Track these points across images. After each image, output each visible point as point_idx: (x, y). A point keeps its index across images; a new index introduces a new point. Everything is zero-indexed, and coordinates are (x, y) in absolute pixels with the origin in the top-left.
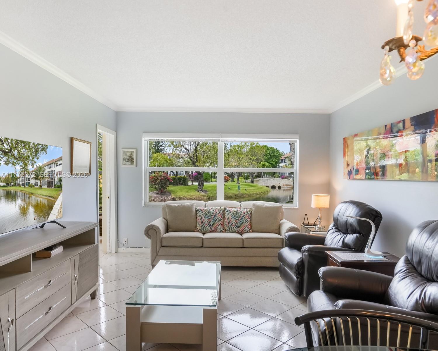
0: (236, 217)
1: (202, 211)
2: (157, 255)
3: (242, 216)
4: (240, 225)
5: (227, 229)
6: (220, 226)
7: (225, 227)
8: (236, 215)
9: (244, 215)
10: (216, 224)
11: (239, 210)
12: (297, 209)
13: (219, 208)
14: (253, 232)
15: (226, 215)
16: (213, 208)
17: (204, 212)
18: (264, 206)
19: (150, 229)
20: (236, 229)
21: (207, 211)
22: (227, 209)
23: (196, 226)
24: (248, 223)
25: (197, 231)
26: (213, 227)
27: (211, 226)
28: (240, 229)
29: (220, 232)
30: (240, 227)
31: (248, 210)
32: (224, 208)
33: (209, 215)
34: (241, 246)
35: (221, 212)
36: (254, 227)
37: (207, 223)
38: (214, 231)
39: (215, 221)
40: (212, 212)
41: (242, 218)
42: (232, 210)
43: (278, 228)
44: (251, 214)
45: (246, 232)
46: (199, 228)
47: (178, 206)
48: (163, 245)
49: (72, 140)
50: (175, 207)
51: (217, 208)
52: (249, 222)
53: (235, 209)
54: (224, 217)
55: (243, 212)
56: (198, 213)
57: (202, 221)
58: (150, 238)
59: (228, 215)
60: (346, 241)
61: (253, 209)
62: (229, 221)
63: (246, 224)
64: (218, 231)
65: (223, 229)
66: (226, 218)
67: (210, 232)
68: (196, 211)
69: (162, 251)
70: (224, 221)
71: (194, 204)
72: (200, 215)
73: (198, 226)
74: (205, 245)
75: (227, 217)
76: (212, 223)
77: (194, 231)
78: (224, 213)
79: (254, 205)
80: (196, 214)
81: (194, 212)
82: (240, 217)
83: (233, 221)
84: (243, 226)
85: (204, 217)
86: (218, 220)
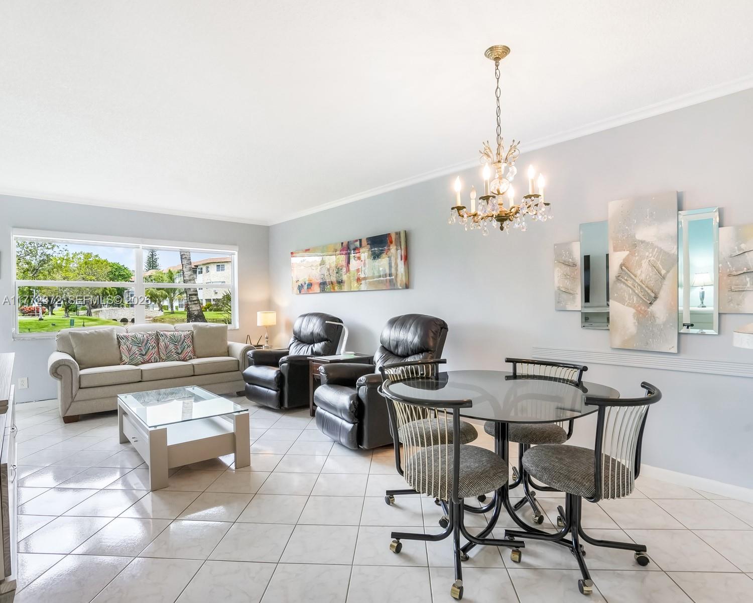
0: (175, 342)
1: (127, 337)
2: (73, 401)
3: (182, 340)
4: (182, 352)
5: (164, 357)
6: (155, 355)
7: (162, 355)
8: (174, 340)
9: (184, 339)
10: (149, 353)
11: (178, 334)
12: (238, 330)
13: (150, 332)
14: (198, 358)
15: (161, 341)
16: (142, 333)
17: (130, 339)
19: (60, 365)
20: (177, 357)
21: (135, 337)
22: (162, 333)
23: (121, 358)
24: (191, 348)
25: (124, 363)
26: (146, 357)
27: (143, 355)
28: (182, 356)
29: (156, 362)
31: (188, 333)
32: (157, 332)
33: (137, 342)
34: (192, 374)
35: (154, 337)
36: (198, 352)
37: (137, 352)
38: (148, 362)
39: (148, 349)
40: (142, 338)
41: (183, 343)
42: (168, 333)
43: (227, 351)
44: (192, 337)
45: (190, 359)
46: (126, 359)
47: (91, 334)
48: (81, 387)
50: (87, 334)
51: (148, 333)
52: (192, 346)
53: (172, 333)
54: (159, 343)
56: (121, 341)
57: (129, 350)
58: (61, 379)
59: (163, 341)
60: (314, 350)
61: (195, 332)
62: (166, 347)
63: (188, 350)
64: (153, 361)
65: (160, 358)
66: (162, 344)
67: (143, 363)
68: (118, 338)
70: (158, 348)
71: (114, 329)
72: (125, 343)
73: (124, 358)
74: (144, 379)
76: (144, 352)
77: (119, 365)
78: (157, 339)
79: (195, 326)
80: (119, 342)
81: (116, 340)
82: (179, 341)
83: (171, 346)
84: (185, 352)
85: (131, 346)
86: (151, 347)
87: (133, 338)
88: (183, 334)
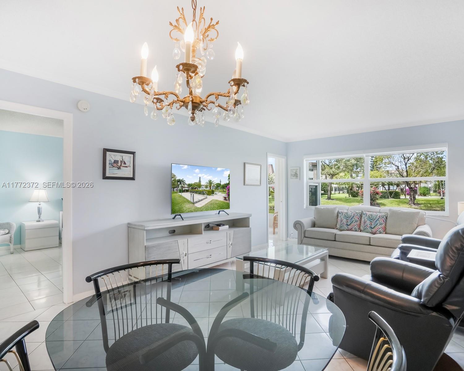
0: (371, 220)
1: (342, 213)
3: (377, 219)
4: (374, 227)
5: (362, 229)
6: (356, 226)
7: (361, 227)
8: (371, 218)
9: (379, 219)
10: (352, 225)
11: (375, 214)
13: (357, 211)
14: (386, 233)
15: (363, 218)
16: (352, 211)
17: (344, 214)
18: (400, 211)
20: (370, 230)
21: (347, 213)
22: (365, 212)
23: (336, 225)
24: (383, 226)
25: (337, 229)
26: (350, 227)
27: (348, 225)
28: (374, 230)
29: (356, 231)
30: (373, 228)
31: (383, 214)
32: (362, 212)
33: (347, 217)
35: (359, 215)
36: (388, 229)
37: (345, 223)
38: (351, 230)
39: (352, 222)
40: (350, 214)
41: (377, 221)
42: (368, 213)
45: (379, 233)
46: (338, 226)
47: (324, 208)
48: (306, 236)
49: (245, 164)
50: (322, 209)
51: (356, 211)
52: (384, 224)
53: (372, 213)
54: (361, 219)
55: (378, 216)
56: (339, 215)
57: (342, 221)
58: (297, 230)
61: (389, 214)
62: (365, 223)
63: (380, 227)
64: (354, 230)
65: (359, 229)
67: (347, 230)
68: (338, 213)
69: (305, 240)
70: (360, 222)
71: (337, 207)
72: (340, 217)
74: (337, 240)
75: (364, 219)
76: (349, 224)
77: (334, 229)
78: (361, 216)
79: (390, 210)
80: (338, 215)
81: (336, 214)
82: (374, 220)
83: (368, 222)
84: (376, 228)
85: (343, 218)
86: (354, 221)
87: (345, 214)
88: (379, 214)
